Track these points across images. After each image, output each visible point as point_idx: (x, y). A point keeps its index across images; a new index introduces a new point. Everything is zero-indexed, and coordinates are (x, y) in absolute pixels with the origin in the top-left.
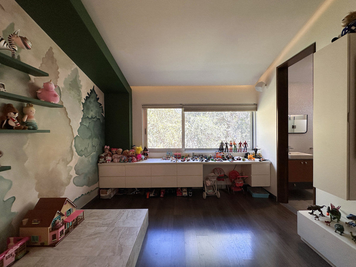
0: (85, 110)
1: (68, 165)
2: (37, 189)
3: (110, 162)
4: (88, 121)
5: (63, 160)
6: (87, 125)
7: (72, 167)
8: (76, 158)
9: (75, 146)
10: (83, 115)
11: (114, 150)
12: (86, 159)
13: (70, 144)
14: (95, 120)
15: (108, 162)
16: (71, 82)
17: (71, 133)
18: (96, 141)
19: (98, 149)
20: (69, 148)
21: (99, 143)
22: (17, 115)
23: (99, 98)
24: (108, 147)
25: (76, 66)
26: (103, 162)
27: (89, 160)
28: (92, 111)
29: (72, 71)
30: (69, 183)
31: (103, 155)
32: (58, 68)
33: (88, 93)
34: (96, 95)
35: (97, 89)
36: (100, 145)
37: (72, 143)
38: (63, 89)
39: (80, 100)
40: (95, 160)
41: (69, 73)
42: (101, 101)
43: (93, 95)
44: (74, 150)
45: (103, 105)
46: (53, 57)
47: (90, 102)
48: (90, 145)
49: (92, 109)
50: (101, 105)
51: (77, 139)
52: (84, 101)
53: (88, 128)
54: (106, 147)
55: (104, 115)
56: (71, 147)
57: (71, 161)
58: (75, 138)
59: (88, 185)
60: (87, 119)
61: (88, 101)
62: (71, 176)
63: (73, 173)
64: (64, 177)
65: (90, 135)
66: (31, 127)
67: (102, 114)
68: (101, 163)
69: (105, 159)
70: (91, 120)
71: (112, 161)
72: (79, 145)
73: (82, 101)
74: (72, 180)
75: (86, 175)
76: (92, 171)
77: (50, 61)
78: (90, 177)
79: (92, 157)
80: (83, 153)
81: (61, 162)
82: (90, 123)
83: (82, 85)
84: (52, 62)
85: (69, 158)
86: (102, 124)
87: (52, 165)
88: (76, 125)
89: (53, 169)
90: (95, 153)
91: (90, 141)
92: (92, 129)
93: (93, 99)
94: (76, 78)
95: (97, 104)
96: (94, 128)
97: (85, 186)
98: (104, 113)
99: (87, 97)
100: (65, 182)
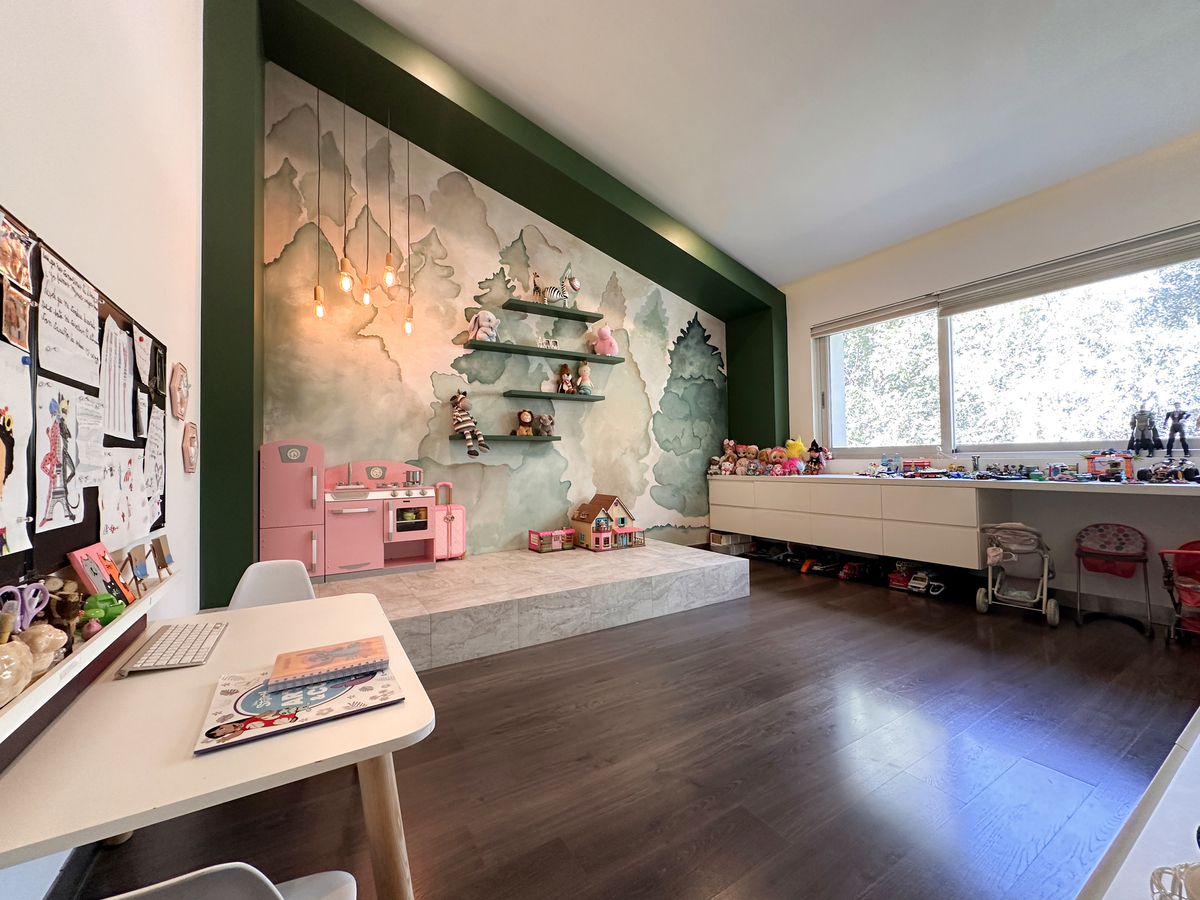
0: (674, 364)
1: (641, 461)
3: (728, 473)
4: (682, 385)
5: (632, 450)
6: (681, 392)
7: (648, 467)
8: (656, 454)
9: (654, 430)
10: (671, 375)
11: (741, 449)
12: (678, 459)
13: (644, 425)
14: (699, 382)
15: (724, 472)
16: (646, 317)
17: (646, 405)
18: (703, 428)
19: (708, 445)
20: (641, 431)
21: (710, 432)
22: (570, 377)
23: (709, 336)
24: (732, 443)
25: (656, 286)
26: (716, 474)
27: (685, 463)
28: (691, 364)
29: (649, 298)
30: (642, 493)
31: (716, 458)
32: (625, 300)
33: (682, 331)
34: (700, 330)
35: (704, 317)
36: (712, 436)
37: (648, 424)
38: (633, 332)
39: (663, 347)
40: (699, 466)
41: (643, 301)
42: (718, 339)
43: (693, 331)
44: (653, 436)
45: (723, 349)
46: (616, 286)
47: (686, 347)
48: (688, 433)
49: (692, 359)
50: (715, 349)
51: (658, 418)
52: (672, 347)
53: (682, 398)
54: (726, 441)
55: (725, 372)
56: (646, 430)
57: (647, 454)
58: (654, 416)
59: (682, 511)
60: (681, 380)
61: (682, 345)
62: (648, 482)
63: (650, 477)
64: (634, 479)
65: (687, 412)
66: (582, 391)
67: (720, 368)
68: (711, 474)
69: (720, 468)
70: (690, 383)
71: (733, 473)
72: (663, 430)
73: (668, 347)
74: (648, 489)
75: (677, 490)
76: (691, 485)
77: (613, 294)
78: (688, 500)
79: (693, 459)
80: (670, 446)
81: (628, 452)
82: (685, 388)
83: (668, 318)
84: (616, 294)
85: (643, 449)
86: (721, 391)
87: (615, 454)
88: (657, 389)
89: (616, 460)
90: (698, 451)
91: (686, 425)
92: (691, 400)
93: (695, 340)
94: (656, 306)
95: (704, 347)
96: (696, 399)
97: (674, 511)
98: (725, 367)
99: (679, 339)
100: (636, 487)
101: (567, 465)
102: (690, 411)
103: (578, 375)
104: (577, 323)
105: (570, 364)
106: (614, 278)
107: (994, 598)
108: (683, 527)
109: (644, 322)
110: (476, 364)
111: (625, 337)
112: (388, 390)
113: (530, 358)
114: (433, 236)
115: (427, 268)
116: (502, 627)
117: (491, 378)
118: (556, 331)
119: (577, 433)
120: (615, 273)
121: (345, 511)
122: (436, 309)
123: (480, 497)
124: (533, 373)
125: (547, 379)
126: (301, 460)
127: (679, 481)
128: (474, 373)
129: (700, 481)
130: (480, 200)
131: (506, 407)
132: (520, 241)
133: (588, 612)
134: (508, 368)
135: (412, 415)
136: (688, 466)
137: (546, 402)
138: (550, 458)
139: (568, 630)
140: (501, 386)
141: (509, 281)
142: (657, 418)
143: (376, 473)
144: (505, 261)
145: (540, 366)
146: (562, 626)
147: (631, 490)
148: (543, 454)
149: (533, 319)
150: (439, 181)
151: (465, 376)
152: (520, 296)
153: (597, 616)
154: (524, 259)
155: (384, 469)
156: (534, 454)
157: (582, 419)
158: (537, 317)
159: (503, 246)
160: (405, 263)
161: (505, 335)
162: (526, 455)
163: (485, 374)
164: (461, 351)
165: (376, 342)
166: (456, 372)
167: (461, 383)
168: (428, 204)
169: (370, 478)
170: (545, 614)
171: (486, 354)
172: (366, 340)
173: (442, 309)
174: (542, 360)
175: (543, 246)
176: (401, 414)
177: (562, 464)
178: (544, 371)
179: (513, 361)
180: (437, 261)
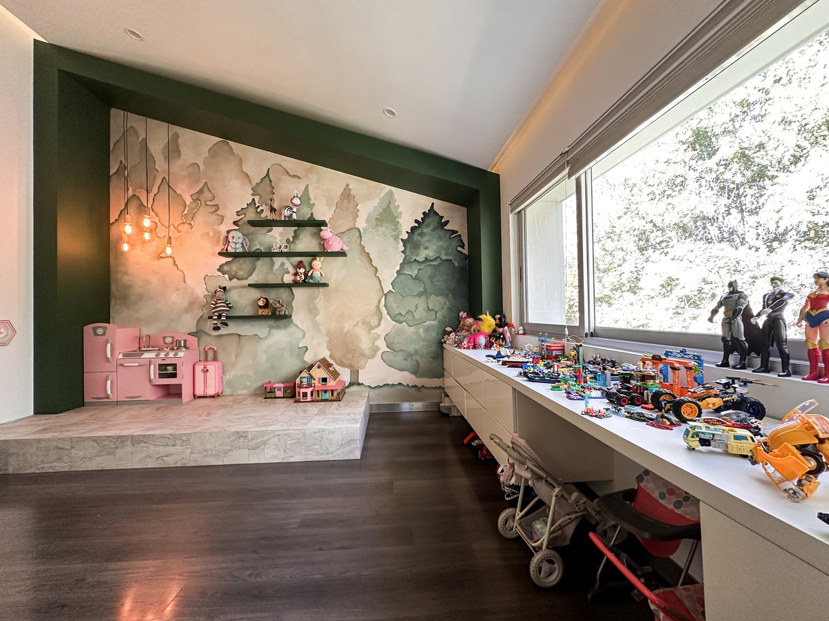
0: (407, 251)
1: (372, 331)
2: (328, 348)
4: (416, 267)
5: (364, 323)
6: (414, 273)
7: (379, 336)
8: (387, 325)
9: (385, 306)
10: (404, 259)
12: (412, 329)
13: (376, 302)
14: (435, 263)
16: (379, 214)
17: (378, 286)
18: (438, 302)
19: (444, 317)
20: (373, 307)
21: (447, 305)
22: (303, 270)
23: (447, 222)
25: (388, 188)
27: (418, 333)
28: (426, 248)
29: (382, 199)
30: (373, 356)
32: (357, 204)
33: (416, 221)
34: (437, 218)
35: (440, 206)
36: (448, 309)
37: (379, 301)
38: (365, 229)
39: (396, 238)
40: (434, 335)
41: (376, 202)
42: (458, 224)
43: (430, 220)
44: (384, 311)
45: (463, 232)
46: (349, 195)
47: (421, 235)
48: (422, 306)
49: (427, 244)
50: (454, 232)
52: (405, 236)
53: (416, 278)
54: (461, 313)
55: (466, 251)
56: (378, 307)
57: (379, 325)
58: (386, 295)
59: (416, 372)
60: (415, 264)
61: (416, 233)
62: (379, 349)
63: (381, 344)
64: (365, 345)
65: (422, 290)
67: (459, 249)
70: (424, 265)
72: (394, 306)
73: (400, 237)
74: (379, 353)
75: (410, 355)
76: (425, 351)
77: (346, 202)
78: (421, 363)
79: (427, 329)
80: (401, 319)
81: (360, 324)
82: (419, 270)
83: (401, 213)
84: (349, 202)
85: (374, 321)
86: (461, 269)
87: (347, 326)
88: (388, 275)
89: (348, 331)
90: (434, 323)
91: (421, 303)
92: (426, 279)
93: (431, 227)
94: (388, 206)
95: (441, 233)
96: (431, 278)
97: (407, 373)
98: (466, 247)
99: (413, 229)
100: (367, 352)
101: (304, 334)
102: (425, 288)
104: (313, 229)
108: (415, 386)
109: (377, 219)
110: (234, 267)
111: (357, 234)
112: (177, 289)
113: (274, 259)
114: (206, 187)
115: (201, 208)
117: (246, 276)
118: (296, 236)
119: (312, 311)
120: (348, 185)
121: (125, 365)
122: (208, 234)
123: (237, 356)
124: (277, 270)
125: (288, 273)
126: (104, 334)
127: (411, 348)
128: (233, 273)
129: (434, 348)
130: (237, 155)
131: (255, 294)
132: (267, 177)
134: (258, 267)
135: (191, 304)
136: (423, 335)
137: (287, 290)
138: (291, 329)
140: (253, 279)
141: (259, 207)
142: (389, 296)
143: (169, 340)
144: (255, 193)
145: (283, 264)
147: (362, 355)
148: (286, 327)
149: (277, 231)
150: (209, 151)
151: (227, 276)
152: (267, 216)
154: (269, 189)
155: (173, 338)
156: (278, 327)
157: (317, 301)
158: (281, 229)
159: (254, 183)
160: (187, 208)
161: (255, 245)
162: (271, 328)
163: (241, 273)
164: (224, 260)
165: (171, 260)
166: (220, 274)
167: (224, 281)
168: (202, 167)
169: (165, 343)
171: (242, 260)
172: (164, 260)
173: (211, 233)
174: (284, 259)
175: (286, 177)
176: (185, 304)
177: (300, 334)
178: (285, 267)
179: (261, 263)
180: (207, 203)
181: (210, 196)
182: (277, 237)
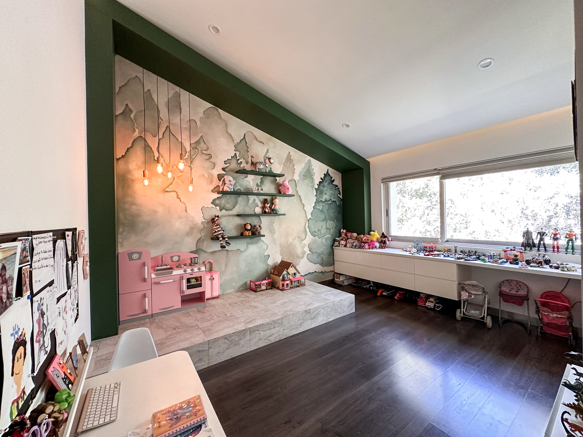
0: (318, 195)
1: (303, 242)
2: (281, 254)
3: (343, 246)
5: (298, 238)
6: (321, 208)
7: (306, 245)
8: (309, 238)
9: (308, 227)
10: (316, 200)
11: (349, 235)
12: (320, 240)
13: (304, 225)
14: (329, 202)
15: (341, 246)
16: (305, 173)
17: (305, 215)
18: (331, 224)
19: (333, 232)
20: (302, 228)
21: (334, 226)
22: (269, 205)
23: (334, 180)
24: (345, 231)
25: (309, 158)
26: (337, 246)
27: (323, 242)
28: (326, 194)
29: (306, 163)
30: (303, 257)
31: (338, 239)
32: (294, 165)
33: (321, 178)
34: (330, 177)
35: (332, 172)
36: (335, 228)
37: (306, 224)
38: (298, 181)
39: (313, 187)
40: (329, 242)
41: (303, 165)
42: (338, 182)
43: (327, 178)
44: (308, 230)
45: (340, 186)
46: (290, 159)
47: (323, 186)
48: (324, 227)
49: (326, 192)
50: (337, 186)
52: (316, 187)
53: (322, 211)
54: (342, 230)
55: (341, 197)
56: (305, 227)
57: (305, 238)
58: (308, 220)
59: (322, 264)
60: (321, 203)
61: (321, 185)
62: (305, 252)
63: (307, 250)
64: (299, 251)
65: (324, 217)
66: (275, 212)
67: (339, 195)
68: (335, 246)
69: (339, 243)
70: (325, 203)
71: (345, 246)
72: (312, 227)
73: (315, 187)
74: (306, 255)
75: (319, 255)
76: (326, 252)
77: (289, 163)
78: (324, 258)
79: (326, 239)
80: (316, 234)
81: (296, 238)
82: (323, 206)
83: (315, 173)
84: (290, 163)
85: (303, 237)
86: (339, 206)
87: (290, 240)
88: (309, 208)
89: (291, 243)
90: (329, 235)
91: (323, 224)
92: (326, 212)
93: (328, 182)
94: (309, 168)
95: (332, 186)
96: (328, 210)
97: (318, 265)
98: (341, 194)
99: (320, 182)
100: (300, 255)
101: (268, 247)
102: (325, 217)
103: (272, 204)
104: (272, 178)
105: (269, 198)
106: (289, 155)
107: (464, 314)
108: (322, 272)
109: (304, 175)
110: (223, 201)
111: (295, 183)
112: (180, 218)
113: (249, 196)
114: (202, 140)
115: (198, 156)
116: (242, 342)
117: (231, 208)
118: (262, 182)
119: (272, 231)
120: (289, 152)
121: (161, 282)
122: (204, 175)
123: (226, 265)
124: (251, 204)
125: (258, 206)
126: (139, 258)
127: (320, 251)
128: (222, 206)
129: (329, 250)
130: (224, 120)
131: (239, 221)
132: (244, 140)
133: (282, 329)
134: (239, 202)
135: (192, 229)
136: (325, 243)
137: (258, 218)
138: (260, 244)
139: (273, 339)
140: (235, 211)
141: (239, 159)
142: (310, 221)
143: (176, 259)
144: (237, 150)
145: (254, 200)
146: (270, 338)
147: (298, 257)
148: (257, 243)
149: (251, 177)
150: (204, 112)
151: (218, 208)
152: (244, 167)
153: (286, 331)
154: (246, 148)
155: (179, 257)
156: (252, 243)
157: (274, 225)
158: (253, 176)
159: (236, 143)
160: (188, 154)
161: (237, 186)
162: (248, 244)
163: (228, 206)
164: (216, 196)
165: (174, 194)
166: (213, 206)
167: (216, 211)
168: (199, 123)
169: (173, 261)
170: (262, 333)
171: (228, 196)
172: (169, 193)
173: (206, 175)
174: (255, 197)
175: (255, 141)
176: (187, 229)
177: (265, 247)
178: (256, 202)
179: (241, 199)
180: (203, 152)
181: (205, 147)
182: (251, 181)
